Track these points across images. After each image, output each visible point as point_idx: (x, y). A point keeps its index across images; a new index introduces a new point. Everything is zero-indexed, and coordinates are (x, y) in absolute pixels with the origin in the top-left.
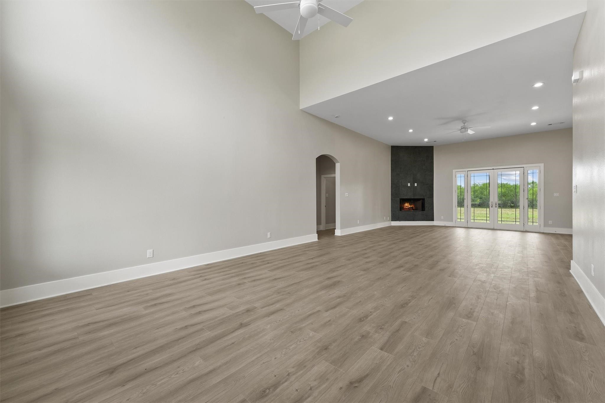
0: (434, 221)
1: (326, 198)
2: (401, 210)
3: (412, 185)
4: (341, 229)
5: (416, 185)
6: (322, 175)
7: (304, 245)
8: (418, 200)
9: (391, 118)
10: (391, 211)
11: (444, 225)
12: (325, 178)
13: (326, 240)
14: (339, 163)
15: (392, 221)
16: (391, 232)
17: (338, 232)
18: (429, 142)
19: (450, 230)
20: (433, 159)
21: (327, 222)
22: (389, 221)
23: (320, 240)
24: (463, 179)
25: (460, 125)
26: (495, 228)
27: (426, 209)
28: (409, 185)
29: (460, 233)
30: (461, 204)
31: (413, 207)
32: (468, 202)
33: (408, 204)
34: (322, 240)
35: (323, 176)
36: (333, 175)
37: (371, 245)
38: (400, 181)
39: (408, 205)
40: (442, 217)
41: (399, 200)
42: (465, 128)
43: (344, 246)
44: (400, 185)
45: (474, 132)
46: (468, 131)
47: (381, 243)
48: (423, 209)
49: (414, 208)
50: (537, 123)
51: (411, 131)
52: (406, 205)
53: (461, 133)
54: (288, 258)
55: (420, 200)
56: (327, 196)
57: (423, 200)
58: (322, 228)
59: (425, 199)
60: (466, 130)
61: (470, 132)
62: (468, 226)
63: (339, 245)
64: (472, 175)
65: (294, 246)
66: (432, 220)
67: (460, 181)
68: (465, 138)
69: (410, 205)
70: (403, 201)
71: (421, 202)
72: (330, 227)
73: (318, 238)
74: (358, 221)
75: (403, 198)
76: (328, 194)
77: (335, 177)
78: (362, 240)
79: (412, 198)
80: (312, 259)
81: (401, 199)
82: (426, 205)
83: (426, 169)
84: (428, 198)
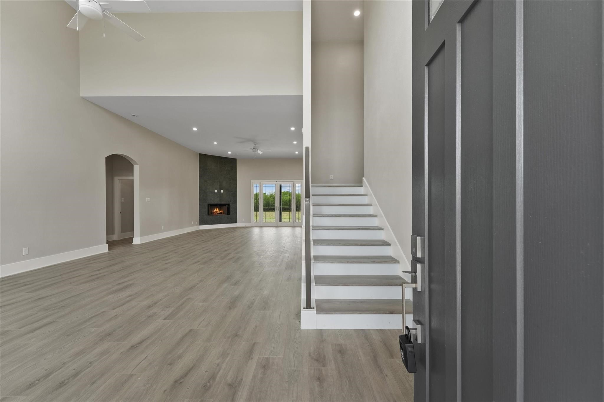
0: (237, 223)
1: (122, 203)
2: (208, 214)
3: (219, 191)
4: (140, 237)
5: (222, 191)
6: (115, 176)
7: (87, 259)
8: (225, 205)
9: (195, 129)
10: (200, 216)
11: (245, 226)
12: (120, 180)
13: (119, 250)
14: (138, 164)
15: (200, 225)
16: (198, 235)
17: (137, 240)
18: (232, 155)
19: (248, 230)
20: (236, 170)
21: (122, 231)
22: (197, 225)
23: (110, 251)
24: (258, 188)
25: (253, 146)
26: (278, 226)
27: (231, 213)
28: (216, 191)
29: (256, 231)
30: (256, 209)
31: (222, 212)
32: (261, 207)
34: (113, 250)
35: (116, 179)
36: (130, 178)
37: (174, 249)
38: (208, 188)
39: (217, 211)
40: (243, 220)
41: (207, 205)
42: (255, 148)
43: (143, 253)
44: (208, 190)
45: (262, 153)
46: (257, 151)
47: (184, 246)
48: (228, 213)
50: (299, 153)
51: (215, 143)
52: (216, 210)
53: (253, 152)
54: (61, 275)
55: (226, 205)
56: (122, 201)
57: (228, 205)
58: (115, 237)
59: (229, 204)
60: (256, 150)
61: (260, 152)
62: (261, 226)
63: (137, 253)
64: (264, 185)
65: (69, 262)
66: (236, 222)
67: (256, 190)
68: (256, 157)
69: (219, 211)
70: (211, 206)
71: (227, 206)
72: (127, 235)
73: (108, 249)
74: (163, 227)
75: (211, 203)
76: (124, 199)
77: (133, 180)
78: (166, 245)
79: (219, 203)
80: (98, 270)
81: (209, 205)
82: (231, 210)
83: (230, 178)
84: (233, 203)
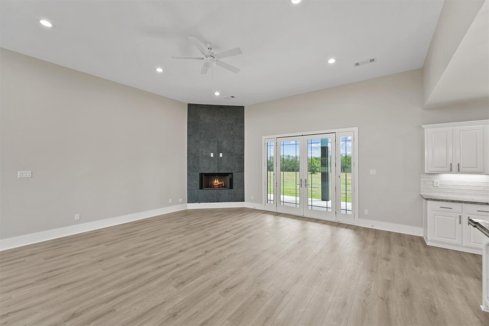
0: (244, 201)
2: (201, 188)
3: (217, 155)
5: (221, 155)
8: (227, 175)
10: (188, 190)
11: (255, 208)
15: (188, 203)
20: (244, 123)
27: (235, 186)
28: (212, 155)
32: (277, 178)
33: (217, 180)
38: (200, 150)
39: (217, 182)
40: (253, 198)
41: (199, 175)
44: (200, 155)
48: (231, 186)
49: (223, 185)
57: (231, 174)
59: (233, 173)
64: (281, 143)
69: (220, 182)
70: (207, 176)
71: (229, 176)
75: (205, 173)
81: (201, 175)
82: (235, 181)
83: (233, 136)
84: (238, 172)
